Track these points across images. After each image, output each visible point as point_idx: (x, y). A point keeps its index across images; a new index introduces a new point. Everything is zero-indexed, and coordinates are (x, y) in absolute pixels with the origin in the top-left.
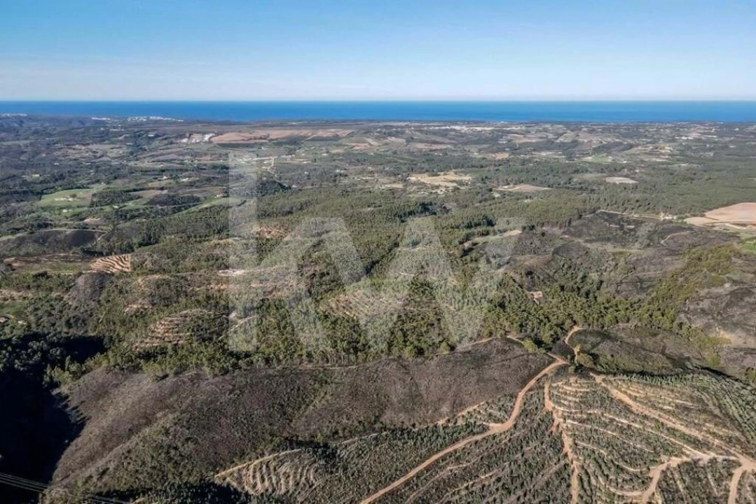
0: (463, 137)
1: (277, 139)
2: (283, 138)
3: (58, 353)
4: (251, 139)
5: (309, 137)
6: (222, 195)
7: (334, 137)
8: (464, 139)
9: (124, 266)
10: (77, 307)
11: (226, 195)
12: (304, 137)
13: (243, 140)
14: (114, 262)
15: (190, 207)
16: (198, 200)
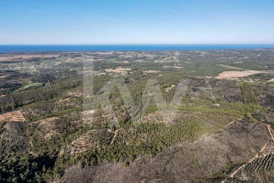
0: (104, 56)
1: (27, 59)
2: (30, 59)
3: (36, 165)
4: (14, 59)
5: (41, 58)
6: (31, 82)
7: (53, 57)
8: (105, 57)
9: (19, 117)
10: (13, 141)
11: (33, 82)
12: (40, 58)
13: (11, 60)
14: (11, 116)
15: (18, 88)
16: (20, 85)
